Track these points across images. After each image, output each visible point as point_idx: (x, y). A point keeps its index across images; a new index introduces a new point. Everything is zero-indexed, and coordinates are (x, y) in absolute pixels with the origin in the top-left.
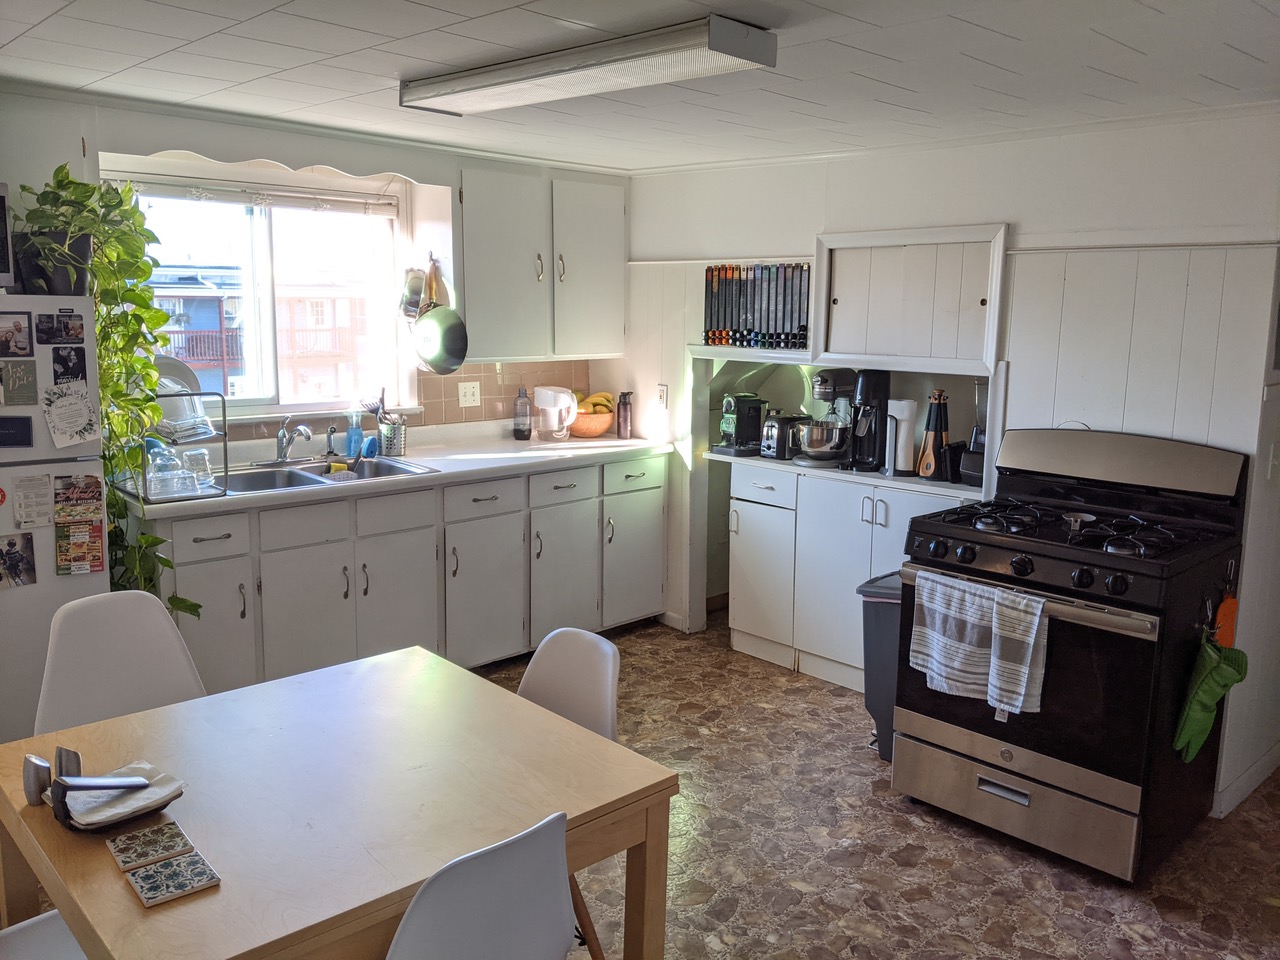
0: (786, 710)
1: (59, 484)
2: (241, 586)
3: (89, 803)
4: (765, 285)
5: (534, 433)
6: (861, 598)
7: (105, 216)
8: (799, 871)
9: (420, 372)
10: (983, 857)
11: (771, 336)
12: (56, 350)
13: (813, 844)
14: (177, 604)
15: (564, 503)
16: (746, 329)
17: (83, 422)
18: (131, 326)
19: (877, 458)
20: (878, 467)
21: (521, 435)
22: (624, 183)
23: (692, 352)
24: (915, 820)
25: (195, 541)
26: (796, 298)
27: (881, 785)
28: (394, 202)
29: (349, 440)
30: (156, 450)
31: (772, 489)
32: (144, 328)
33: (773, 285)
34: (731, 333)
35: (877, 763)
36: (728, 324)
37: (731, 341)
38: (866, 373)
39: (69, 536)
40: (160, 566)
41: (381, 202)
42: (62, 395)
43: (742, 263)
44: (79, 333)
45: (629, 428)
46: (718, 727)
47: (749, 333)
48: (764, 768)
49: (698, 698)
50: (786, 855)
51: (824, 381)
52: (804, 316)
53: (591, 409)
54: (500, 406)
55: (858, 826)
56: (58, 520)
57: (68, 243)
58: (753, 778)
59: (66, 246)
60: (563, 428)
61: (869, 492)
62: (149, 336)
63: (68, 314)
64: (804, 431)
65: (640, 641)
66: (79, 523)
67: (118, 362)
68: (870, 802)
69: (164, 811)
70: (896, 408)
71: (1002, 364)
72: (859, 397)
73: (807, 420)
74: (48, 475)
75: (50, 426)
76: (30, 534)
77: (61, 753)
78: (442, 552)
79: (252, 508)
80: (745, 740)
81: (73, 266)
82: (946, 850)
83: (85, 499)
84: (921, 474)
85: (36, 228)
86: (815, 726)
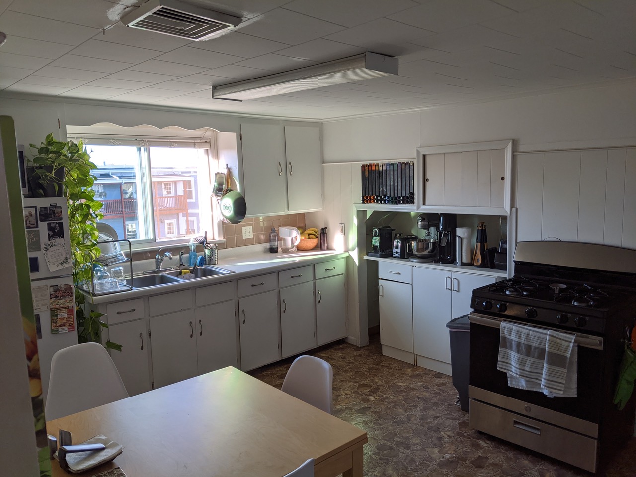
0: (412, 386)
1: (52, 289)
2: (141, 334)
3: (77, 458)
4: (392, 173)
5: (280, 250)
6: (448, 329)
7: (71, 157)
8: (425, 472)
9: (223, 223)
10: (518, 461)
11: (396, 198)
12: (49, 224)
13: (431, 457)
14: (110, 345)
15: (295, 285)
16: (383, 195)
17: (63, 258)
18: (85, 210)
19: (452, 256)
20: (452, 262)
21: (273, 251)
22: (319, 126)
23: (356, 207)
24: (482, 443)
25: (118, 313)
26: (408, 179)
27: (463, 424)
28: (208, 141)
29: (190, 258)
30: (97, 268)
31: (399, 274)
32: (91, 211)
33: (395, 173)
34: (375, 197)
35: (460, 413)
36: (374, 193)
37: (375, 201)
38: (445, 215)
39: (57, 315)
40: (102, 327)
41: (202, 141)
42: (52, 246)
43: (379, 163)
44: (60, 215)
45: (326, 245)
46: (378, 396)
47: (385, 196)
48: (403, 417)
49: (367, 381)
50: (418, 463)
51: (423, 220)
52: (412, 188)
53: (307, 237)
54: (262, 237)
55: (453, 447)
56: (51, 307)
57: (53, 172)
58: (399, 423)
59: (53, 173)
60: (294, 247)
61: (449, 274)
62: (93, 215)
63: (55, 206)
64: (414, 244)
65: (336, 352)
66: (62, 308)
67: (79, 227)
68: (458, 434)
69: (114, 461)
70: (460, 232)
71: (514, 209)
72: (441, 227)
73: (415, 238)
74: (47, 285)
75: (47, 261)
76: (38, 315)
77: (61, 432)
78: (237, 312)
79: (146, 296)
80: (392, 402)
81: (57, 183)
82: (498, 458)
83: (64, 296)
84: (475, 264)
85: (38, 165)
86: (427, 394)
